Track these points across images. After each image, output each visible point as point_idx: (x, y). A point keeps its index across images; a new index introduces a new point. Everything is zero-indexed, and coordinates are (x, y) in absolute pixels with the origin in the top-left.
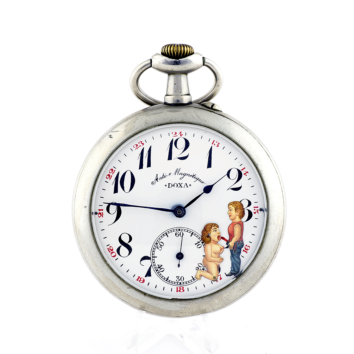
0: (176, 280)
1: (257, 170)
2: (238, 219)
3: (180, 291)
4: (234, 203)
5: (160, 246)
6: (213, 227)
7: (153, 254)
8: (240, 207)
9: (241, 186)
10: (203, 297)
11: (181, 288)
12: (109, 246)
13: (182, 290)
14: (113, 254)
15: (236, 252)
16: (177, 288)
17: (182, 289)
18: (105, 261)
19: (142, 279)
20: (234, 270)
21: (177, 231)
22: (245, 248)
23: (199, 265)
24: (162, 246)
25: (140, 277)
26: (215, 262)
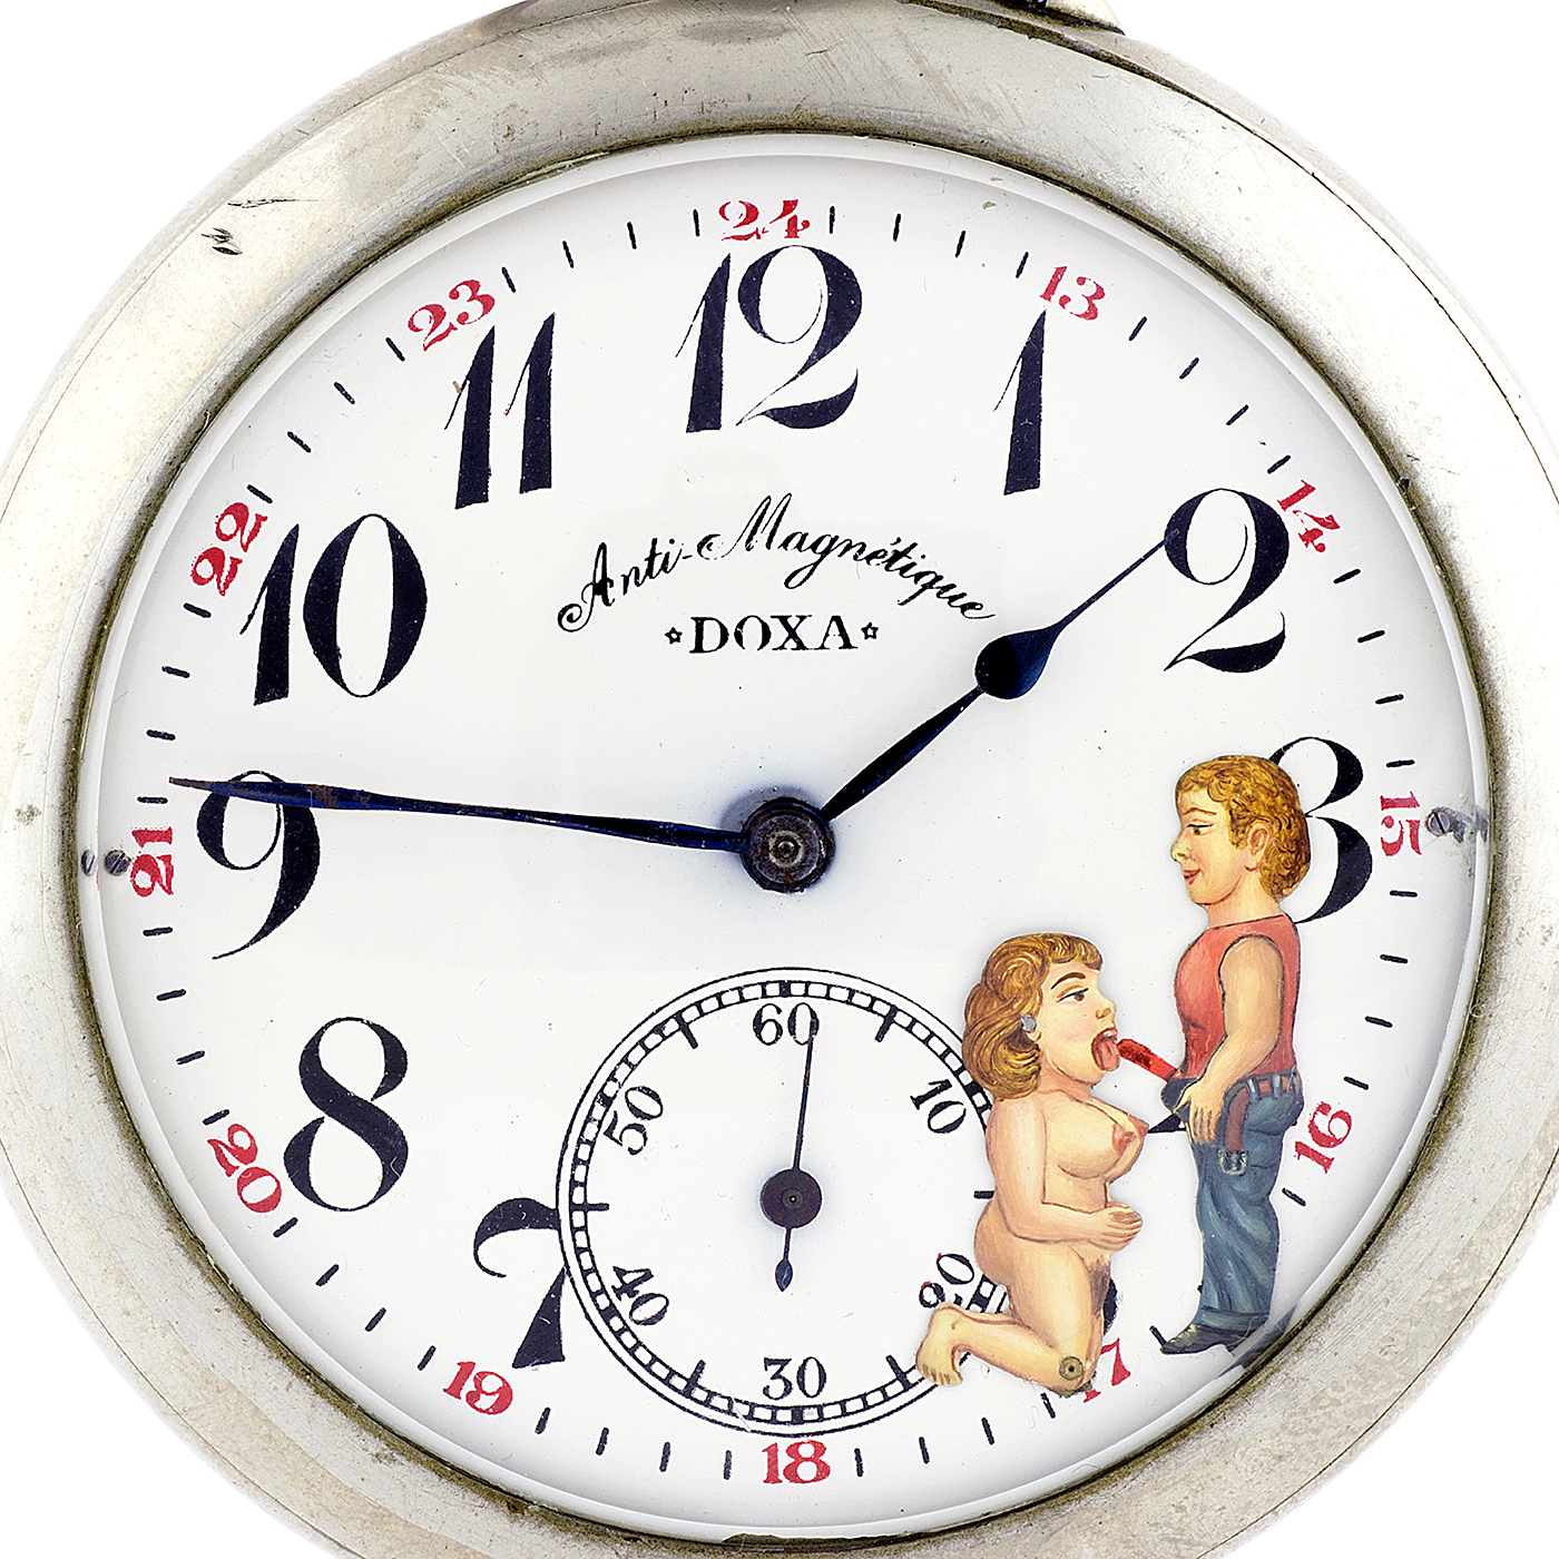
0: (766, 1391)
1: (1410, 502)
2: (1252, 903)
3: (792, 1474)
4: (1223, 770)
5: (634, 1120)
6: (1053, 967)
7: (573, 1184)
8: (1268, 801)
9: (1282, 636)
10: (977, 1524)
11: (807, 1450)
12: (225, 1123)
13: (807, 1470)
14: (259, 1190)
15: (1239, 1164)
16: (772, 1451)
17: (815, 1459)
18: (195, 1246)
19: (491, 1384)
20: (1227, 1306)
21: (764, 996)
22: (1313, 1128)
23: (948, 1265)
24: (649, 1117)
25: (473, 1364)
26: (1076, 1240)
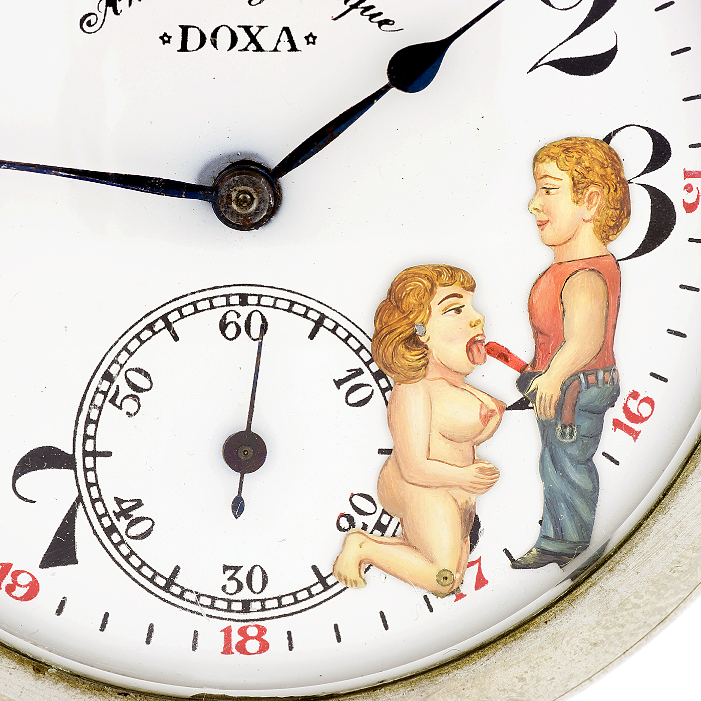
0: (224, 588)
2: (587, 245)
3: (241, 648)
4: (568, 148)
5: (131, 392)
6: (440, 289)
7: (86, 437)
8: (602, 172)
9: (614, 51)
10: (374, 689)
11: (252, 631)
13: (252, 646)
15: (571, 435)
16: (227, 631)
17: (258, 638)
19: (24, 579)
20: (560, 535)
21: (228, 304)
22: (626, 409)
23: (357, 501)
24: (142, 390)
25: (10, 565)
26: (451, 486)
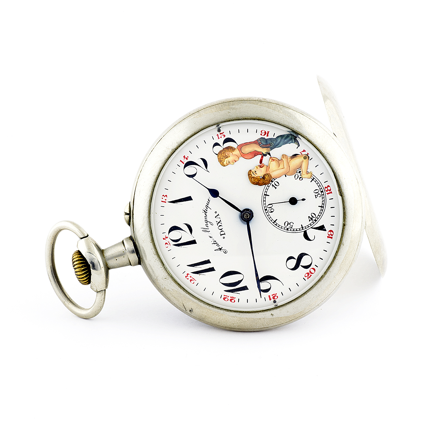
0: (320, 197)
1: (178, 148)
2: (237, 152)
4: (220, 161)
5: (289, 224)
6: (253, 176)
7: (300, 230)
8: (223, 154)
9: (201, 159)
10: (329, 164)
11: (326, 189)
12: (305, 278)
13: (329, 188)
14: (312, 271)
15: (272, 144)
16: (328, 194)
17: (327, 188)
18: (322, 277)
19: (329, 233)
20: (291, 139)
21: (268, 212)
22: (264, 135)
23: (296, 178)
24: (288, 223)
25: (328, 237)
26: (288, 162)
